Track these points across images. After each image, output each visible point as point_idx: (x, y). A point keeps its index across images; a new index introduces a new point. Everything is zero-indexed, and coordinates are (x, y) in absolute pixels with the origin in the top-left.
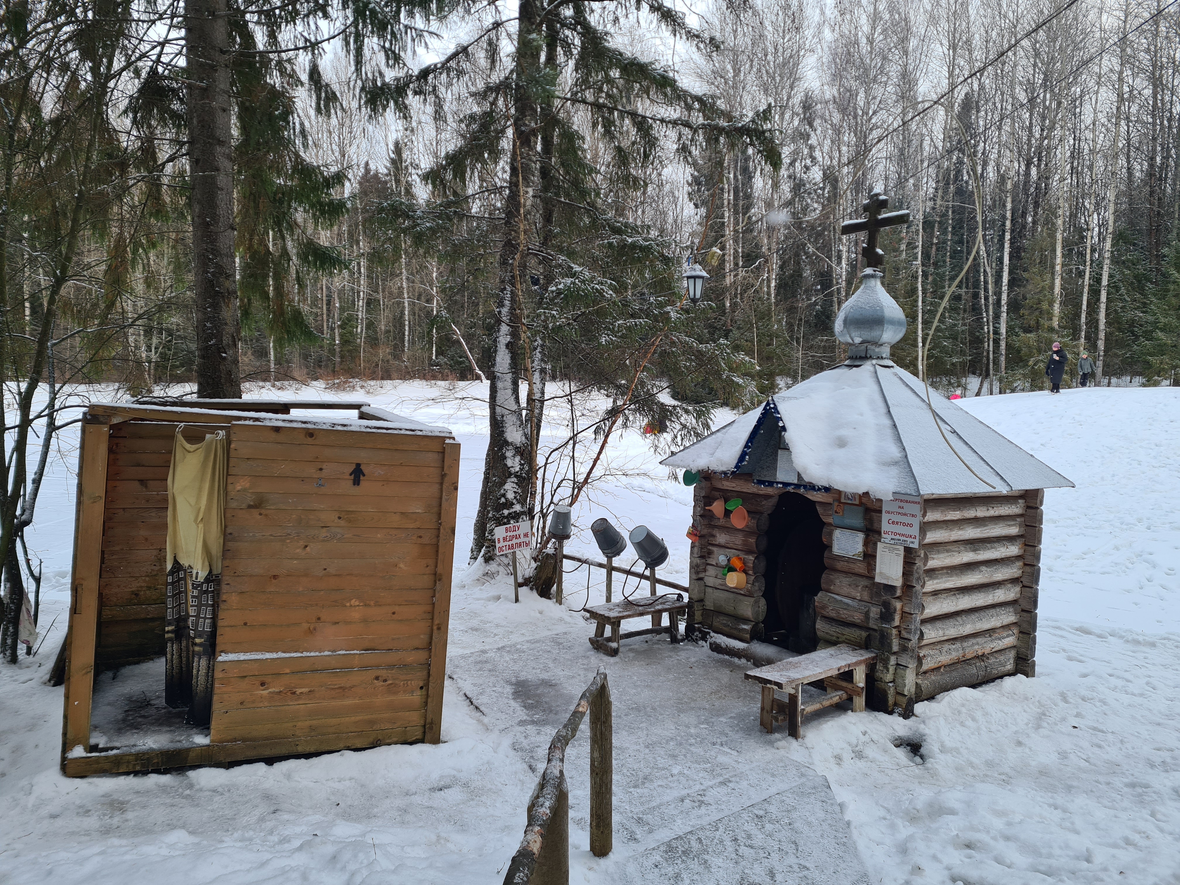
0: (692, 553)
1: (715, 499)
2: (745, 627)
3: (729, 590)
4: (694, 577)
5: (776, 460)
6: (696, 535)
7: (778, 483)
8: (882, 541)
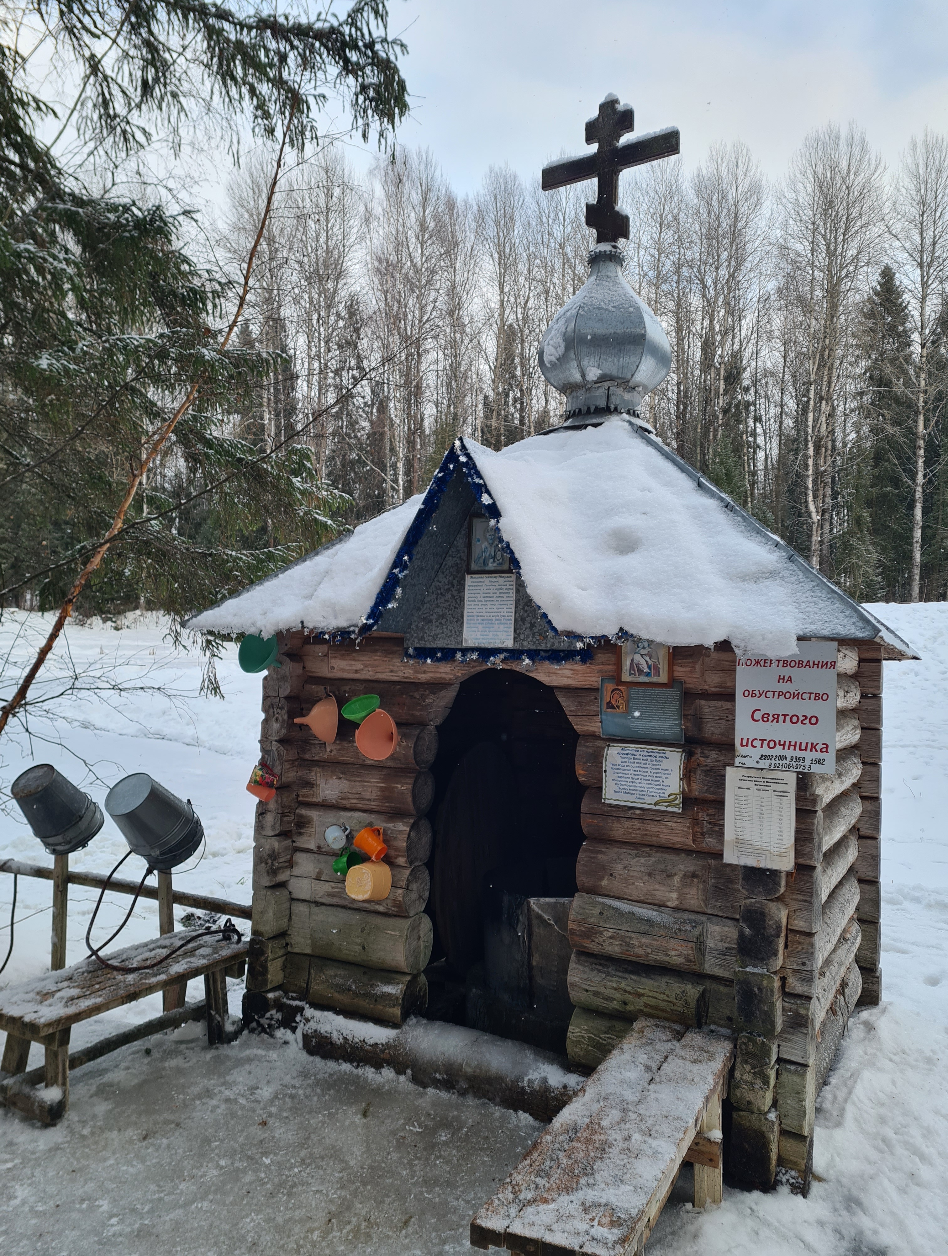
0: (259, 827)
1: (314, 701)
2: (389, 989)
3: (351, 907)
4: (266, 881)
5: (460, 600)
6: (270, 785)
7: (465, 651)
8: (737, 764)
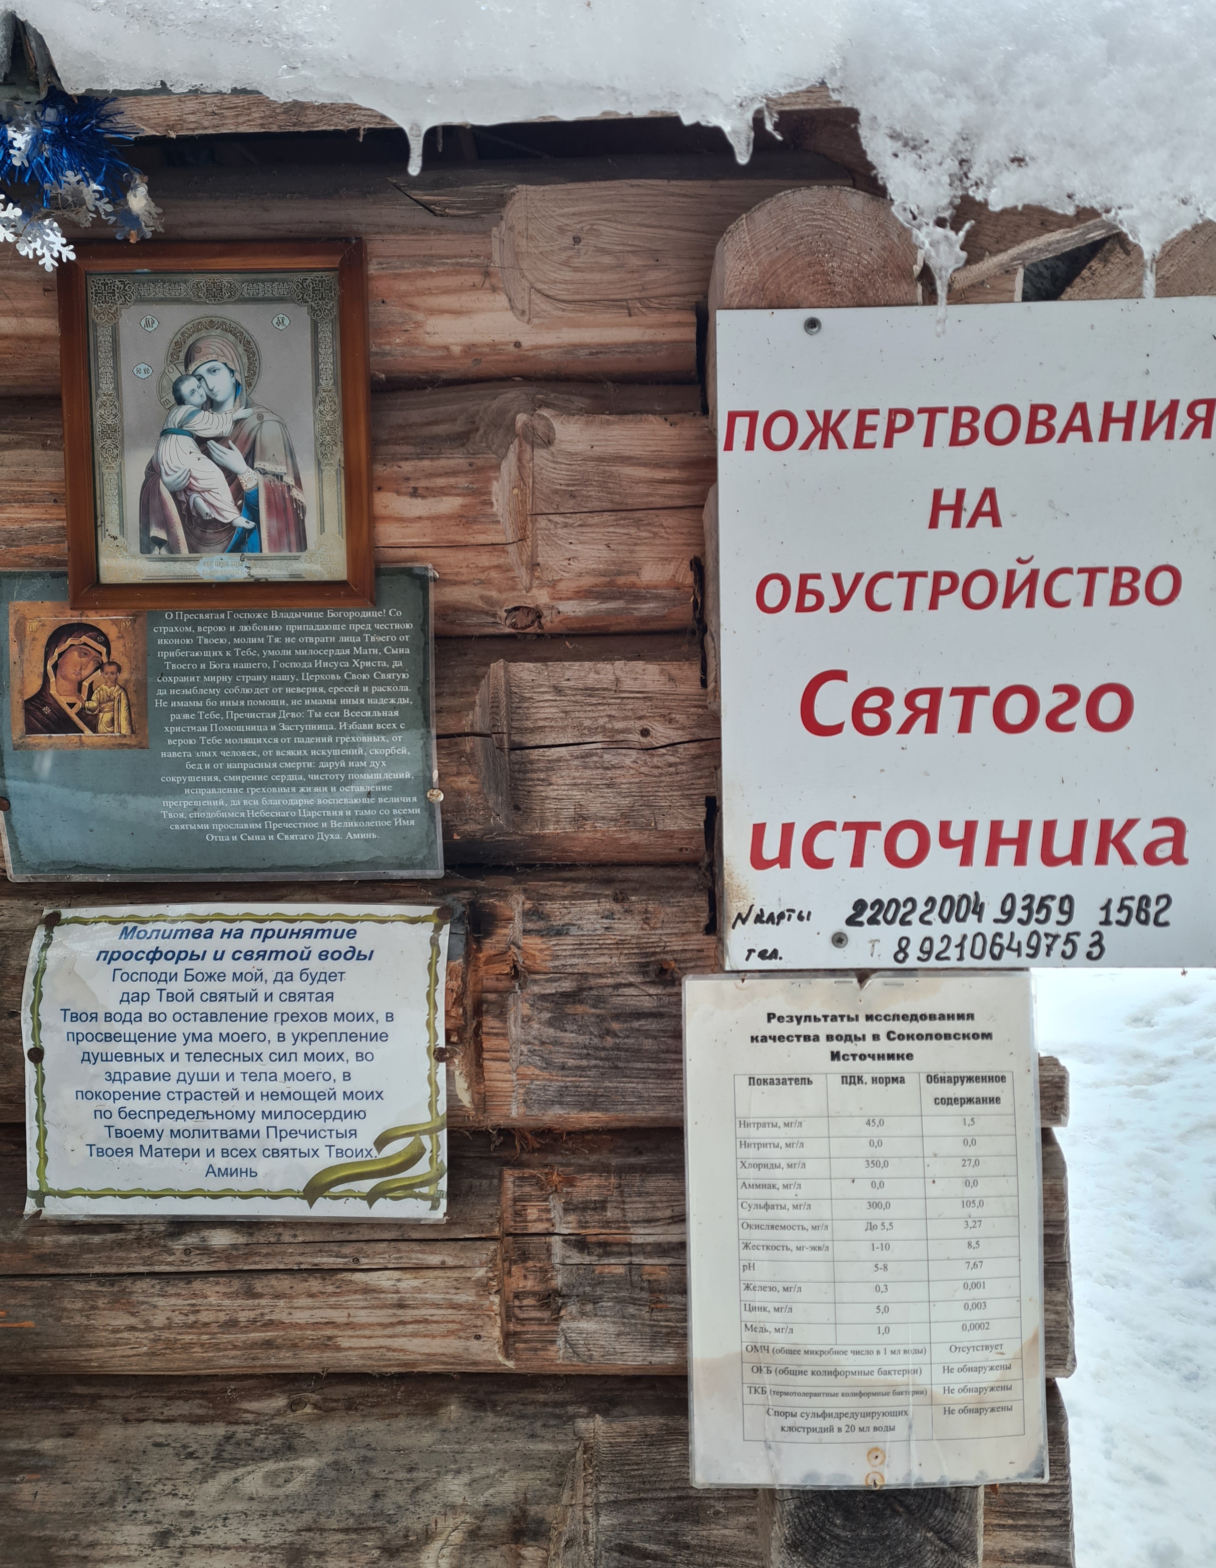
8: (735, 958)
